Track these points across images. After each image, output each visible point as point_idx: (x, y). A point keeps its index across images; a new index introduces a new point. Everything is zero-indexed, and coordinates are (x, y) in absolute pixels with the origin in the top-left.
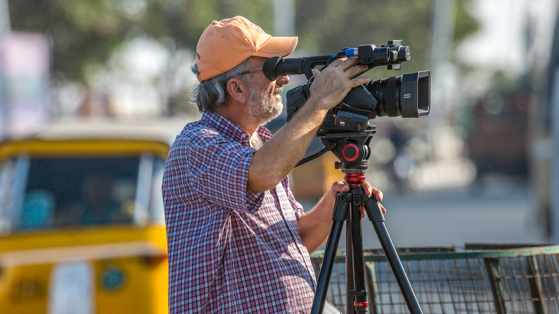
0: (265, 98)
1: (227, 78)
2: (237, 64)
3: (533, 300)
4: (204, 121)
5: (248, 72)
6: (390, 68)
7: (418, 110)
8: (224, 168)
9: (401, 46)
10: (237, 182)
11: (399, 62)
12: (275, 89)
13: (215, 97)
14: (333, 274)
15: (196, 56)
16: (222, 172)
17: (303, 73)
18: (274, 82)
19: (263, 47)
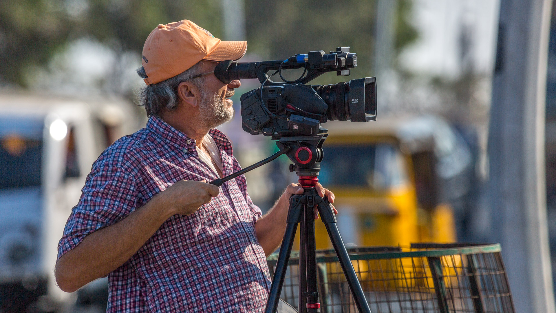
0: (217, 101)
1: (178, 81)
2: (188, 68)
3: (473, 298)
5: (200, 76)
6: (339, 74)
7: (366, 114)
9: (348, 53)
11: (347, 68)
12: (227, 93)
13: (166, 100)
14: (287, 276)
17: (256, 77)
18: (226, 86)
19: (213, 51)
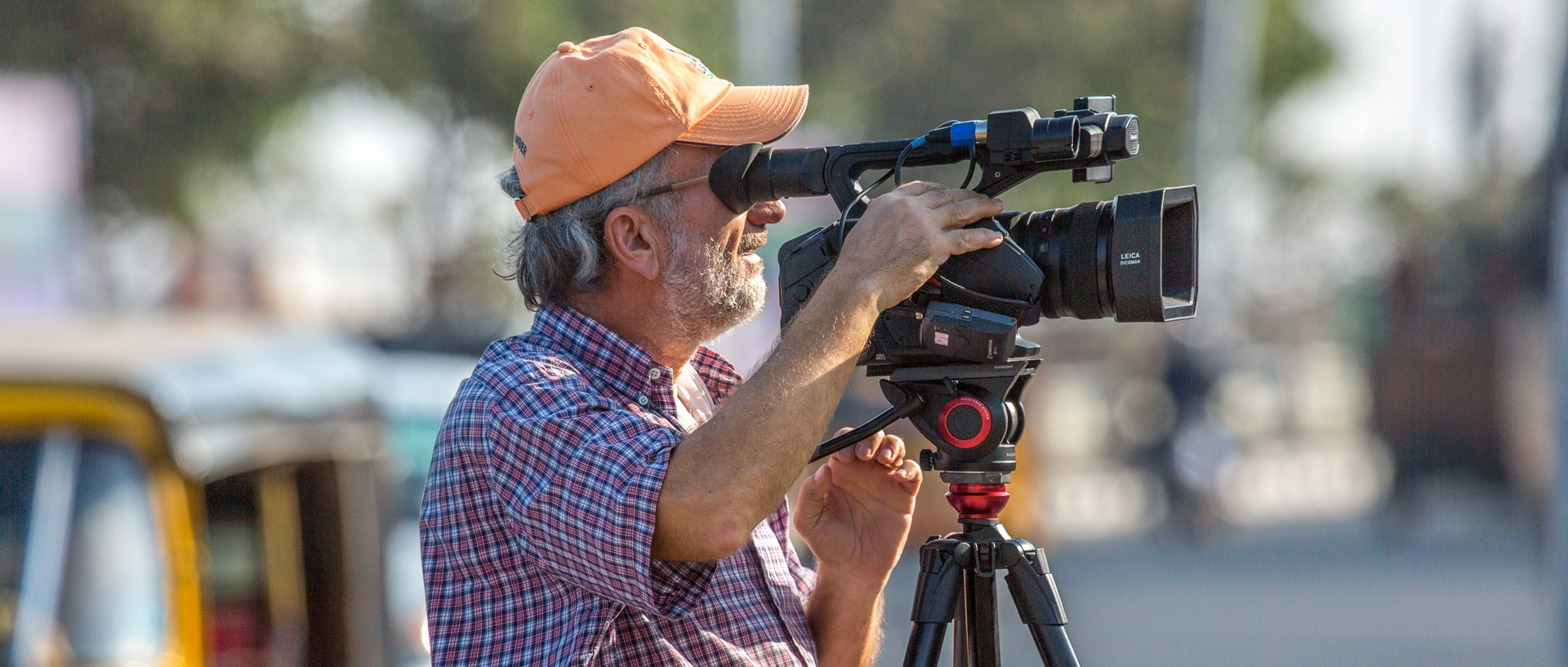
0: (715, 263)
1: (607, 206)
2: (635, 167)
4: (541, 333)
5: (667, 190)
6: (1079, 176)
7: (1164, 299)
8: (588, 493)
9: (1112, 114)
10: (623, 537)
11: (1107, 160)
12: (743, 238)
13: (572, 261)
15: (513, 145)
16: (584, 503)
17: (825, 192)
18: (742, 218)
19: (708, 116)
